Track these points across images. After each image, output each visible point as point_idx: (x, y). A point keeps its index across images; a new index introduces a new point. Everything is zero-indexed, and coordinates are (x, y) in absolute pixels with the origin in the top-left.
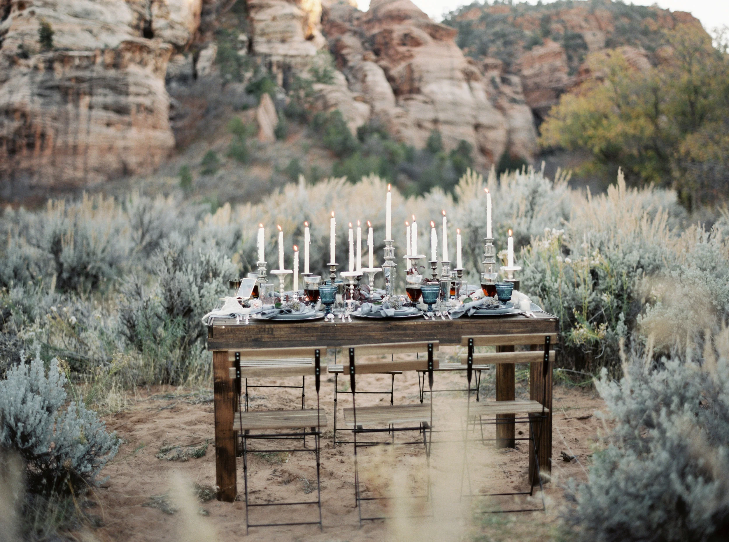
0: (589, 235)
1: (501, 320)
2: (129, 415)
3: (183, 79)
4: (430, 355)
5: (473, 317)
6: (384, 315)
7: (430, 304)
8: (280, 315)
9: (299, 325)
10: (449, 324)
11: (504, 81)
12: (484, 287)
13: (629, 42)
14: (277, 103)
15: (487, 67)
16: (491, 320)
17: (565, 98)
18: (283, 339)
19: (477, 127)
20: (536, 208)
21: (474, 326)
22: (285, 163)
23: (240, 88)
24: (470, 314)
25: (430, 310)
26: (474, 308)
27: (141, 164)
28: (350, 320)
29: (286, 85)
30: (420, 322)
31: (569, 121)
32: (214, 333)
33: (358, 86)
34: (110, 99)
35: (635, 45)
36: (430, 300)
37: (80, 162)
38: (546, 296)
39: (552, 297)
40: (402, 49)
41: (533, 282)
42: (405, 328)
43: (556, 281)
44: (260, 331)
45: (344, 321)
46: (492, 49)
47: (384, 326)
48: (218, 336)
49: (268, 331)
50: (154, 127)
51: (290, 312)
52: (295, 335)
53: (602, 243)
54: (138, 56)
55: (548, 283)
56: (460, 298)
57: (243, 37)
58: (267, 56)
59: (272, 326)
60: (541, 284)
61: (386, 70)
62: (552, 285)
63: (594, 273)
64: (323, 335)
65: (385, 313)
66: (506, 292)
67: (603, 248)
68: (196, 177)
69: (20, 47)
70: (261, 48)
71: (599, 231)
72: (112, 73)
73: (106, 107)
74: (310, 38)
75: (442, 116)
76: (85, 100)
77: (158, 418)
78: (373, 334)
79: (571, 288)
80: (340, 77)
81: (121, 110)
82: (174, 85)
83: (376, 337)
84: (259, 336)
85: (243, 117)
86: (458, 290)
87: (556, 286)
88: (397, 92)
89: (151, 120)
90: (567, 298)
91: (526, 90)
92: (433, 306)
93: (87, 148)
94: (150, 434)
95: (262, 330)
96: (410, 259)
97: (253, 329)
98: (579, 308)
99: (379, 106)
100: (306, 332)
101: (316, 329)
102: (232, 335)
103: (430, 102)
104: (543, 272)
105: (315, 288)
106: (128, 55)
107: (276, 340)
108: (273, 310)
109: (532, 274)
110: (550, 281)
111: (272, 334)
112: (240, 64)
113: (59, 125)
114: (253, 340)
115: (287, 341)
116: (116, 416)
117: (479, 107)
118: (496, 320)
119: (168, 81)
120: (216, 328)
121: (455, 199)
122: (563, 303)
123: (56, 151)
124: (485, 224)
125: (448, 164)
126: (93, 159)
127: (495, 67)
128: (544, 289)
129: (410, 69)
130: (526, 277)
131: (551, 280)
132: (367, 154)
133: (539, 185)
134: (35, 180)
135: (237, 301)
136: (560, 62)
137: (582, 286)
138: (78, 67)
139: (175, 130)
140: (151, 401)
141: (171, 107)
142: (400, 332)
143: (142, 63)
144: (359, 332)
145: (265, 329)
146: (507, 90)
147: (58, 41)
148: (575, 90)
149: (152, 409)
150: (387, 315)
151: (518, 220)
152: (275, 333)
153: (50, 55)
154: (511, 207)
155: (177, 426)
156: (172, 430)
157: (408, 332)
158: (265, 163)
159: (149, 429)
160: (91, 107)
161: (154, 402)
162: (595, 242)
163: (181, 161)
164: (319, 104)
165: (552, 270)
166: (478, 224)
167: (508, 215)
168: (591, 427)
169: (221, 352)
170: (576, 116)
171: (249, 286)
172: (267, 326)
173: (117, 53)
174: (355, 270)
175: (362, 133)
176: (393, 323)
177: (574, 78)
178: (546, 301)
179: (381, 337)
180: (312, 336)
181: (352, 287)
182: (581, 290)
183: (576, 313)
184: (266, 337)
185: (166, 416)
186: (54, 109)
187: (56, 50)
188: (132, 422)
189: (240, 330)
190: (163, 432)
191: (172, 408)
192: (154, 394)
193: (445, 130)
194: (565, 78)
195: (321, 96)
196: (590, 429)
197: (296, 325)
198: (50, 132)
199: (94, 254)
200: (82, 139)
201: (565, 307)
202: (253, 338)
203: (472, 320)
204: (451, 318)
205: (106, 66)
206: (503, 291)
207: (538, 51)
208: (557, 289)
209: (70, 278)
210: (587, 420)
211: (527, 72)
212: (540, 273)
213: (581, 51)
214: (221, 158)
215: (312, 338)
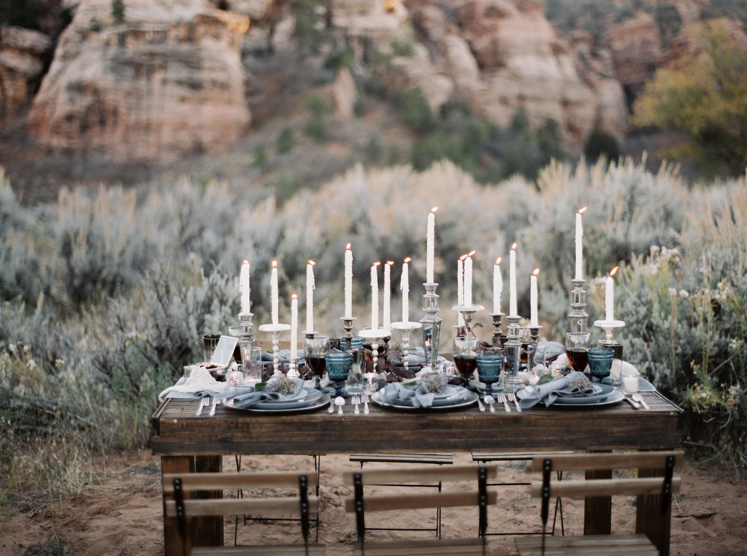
0: (709, 255)
1: (595, 413)
2: (89, 501)
3: (259, 53)
4: (483, 485)
5: (552, 407)
6: (416, 405)
7: (489, 383)
8: (260, 404)
9: (289, 418)
10: (515, 420)
11: (595, 55)
12: (570, 354)
13: (725, 14)
14: (357, 79)
15: (575, 41)
16: (579, 414)
17: (661, 73)
18: (265, 440)
19: (565, 103)
20: (636, 210)
21: (553, 422)
22: (363, 141)
23: (317, 62)
24: (548, 403)
25: (490, 392)
26: (554, 394)
27: (217, 142)
28: (367, 411)
29: (366, 60)
30: (471, 415)
31: (666, 98)
32: (161, 429)
33: (440, 60)
34: (184, 74)
35: (732, 18)
36: (490, 376)
37: (152, 139)
38: (652, 338)
39: (661, 339)
40: (487, 22)
41: (635, 318)
42: (449, 425)
43: (666, 318)
44: (230, 428)
45: (357, 412)
46: (582, 21)
47: (417, 421)
48: (167, 434)
49: (243, 428)
50: (230, 102)
51: (276, 397)
52: (283, 434)
53: (726, 265)
54: (213, 29)
55: (656, 319)
56: (534, 369)
57: (321, 10)
58: (345, 29)
59: (248, 419)
60: (646, 322)
61: (470, 44)
62: (660, 323)
63: (717, 308)
64: (325, 435)
65: (418, 401)
66: (604, 364)
67: (728, 272)
68: (271, 155)
69: (93, 20)
70: (340, 20)
71: (721, 248)
72: (185, 48)
73: (180, 83)
74: (391, 11)
75: (529, 92)
76: (158, 76)
77: (125, 508)
78: (400, 433)
79: (686, 326)
80: (421, 51)
81: (195, 86)
82: (250, 60)
83: (406, 438)
84: (229, 434)
85: (321, 93)
86: (532, 355)
87: (666, 325)
88: (482, 66)
89: (226, 95)
90: (682, 341)
91: (617, 64)
92: (494, 386)
93: (160, 126)
94: (106, 537)
95: (233, 425)
96: (462, 312)
97: (220, 425)
98: (697, 356)
99: (463, 81)
100: (300, 430)
101: (314, 425)
102: (187, 433)
103: (516, 76)
104: (649, 304)
105: (321, 355)
106: (201, 29)
107: (255, 440)
108: (250, 395)
109: (634, 307)
110: (658, 319)
111: (248, 431)
112: (319, 38)
113: (132, 100)
114: (220, 441)
115: (271, 442)
116: (73, 500)
117: (566, 83)
118: (587, 414)
119: (244, 54)
120: (164, 423)
121: (538, 189)
122: (676, 349)
123: (128, 129)
124: (573, 226)
125: (534, 143)
126: (167, 136)
127: (583, 40)
128: (650, 327)
129: (495, 43)
130: (625, 309)
131: (660, 316)
132: (449, 131)
133: (639, 180)
134: (107, 158)
135: (207, 372)
136: (652, 36)
137: (701, 325)
138: (151, 42)
139: (252, 107)
140: (126, 477)
141: (247, 83)
142: (442, 431)
143: (217, 37)
144: (379, 429)
145: (237, 424)
146: (596, 65)
147: (131, 14)
148: (672, 64)
149: (124, 491)
150: (421, 406)
151: (613, 225)
152: (252, 430)
153: (122, 29)
154: (605, 206)
155: (147, 523)
156: (137, 531)
157: (454, 430)
158: (343, 140)
159: (107, 529)
160: (164, 82)
161: (129, 478)
162: (717, 262)
163: (256, 139)
164: (399, 80)
165: (660, 302)
166: (563, 228)
167: (602, 218)
168: (715, 531)
169: (173, 458)
170: (673, 93)
171: (230, 347)
172: (241, 420)
173: (191, 27)
174: (381, 325)
175: (445, 109)
176: (431, 418)
177: (668, 53)
178: (652, 344)
179: (413, 437)
180: (309, 435)
181: (375, 353)
182: (698, 332)
183: (695, 367)
184: (239, 436)
185: (138, 503)
186: (126, 85)
187: (129, 24)
188: (89, 514)
189: (201, 426)
190: (125, 533)
191: (148, 491)
192: (134, 465)
193: (531, 107)
194: (656, 52)
195: (401, 71)
196: (714, 535)
197: (284, 418)
198: (122, 110)
199: (111, 257)
200: (155, 116)
201: (677, 355)
202: (220, 437)
203: (551, 413)
204: (519, 407)
205: (181, 40)
206: (598, 363)
207: (630, 23)
208: (668, 329)
209: (82, 286)
210: (709, 520)
211: (618, 45)
212: (644, 305)
213: (675, 24)
214: (298, 135)
215: (309, 439)
